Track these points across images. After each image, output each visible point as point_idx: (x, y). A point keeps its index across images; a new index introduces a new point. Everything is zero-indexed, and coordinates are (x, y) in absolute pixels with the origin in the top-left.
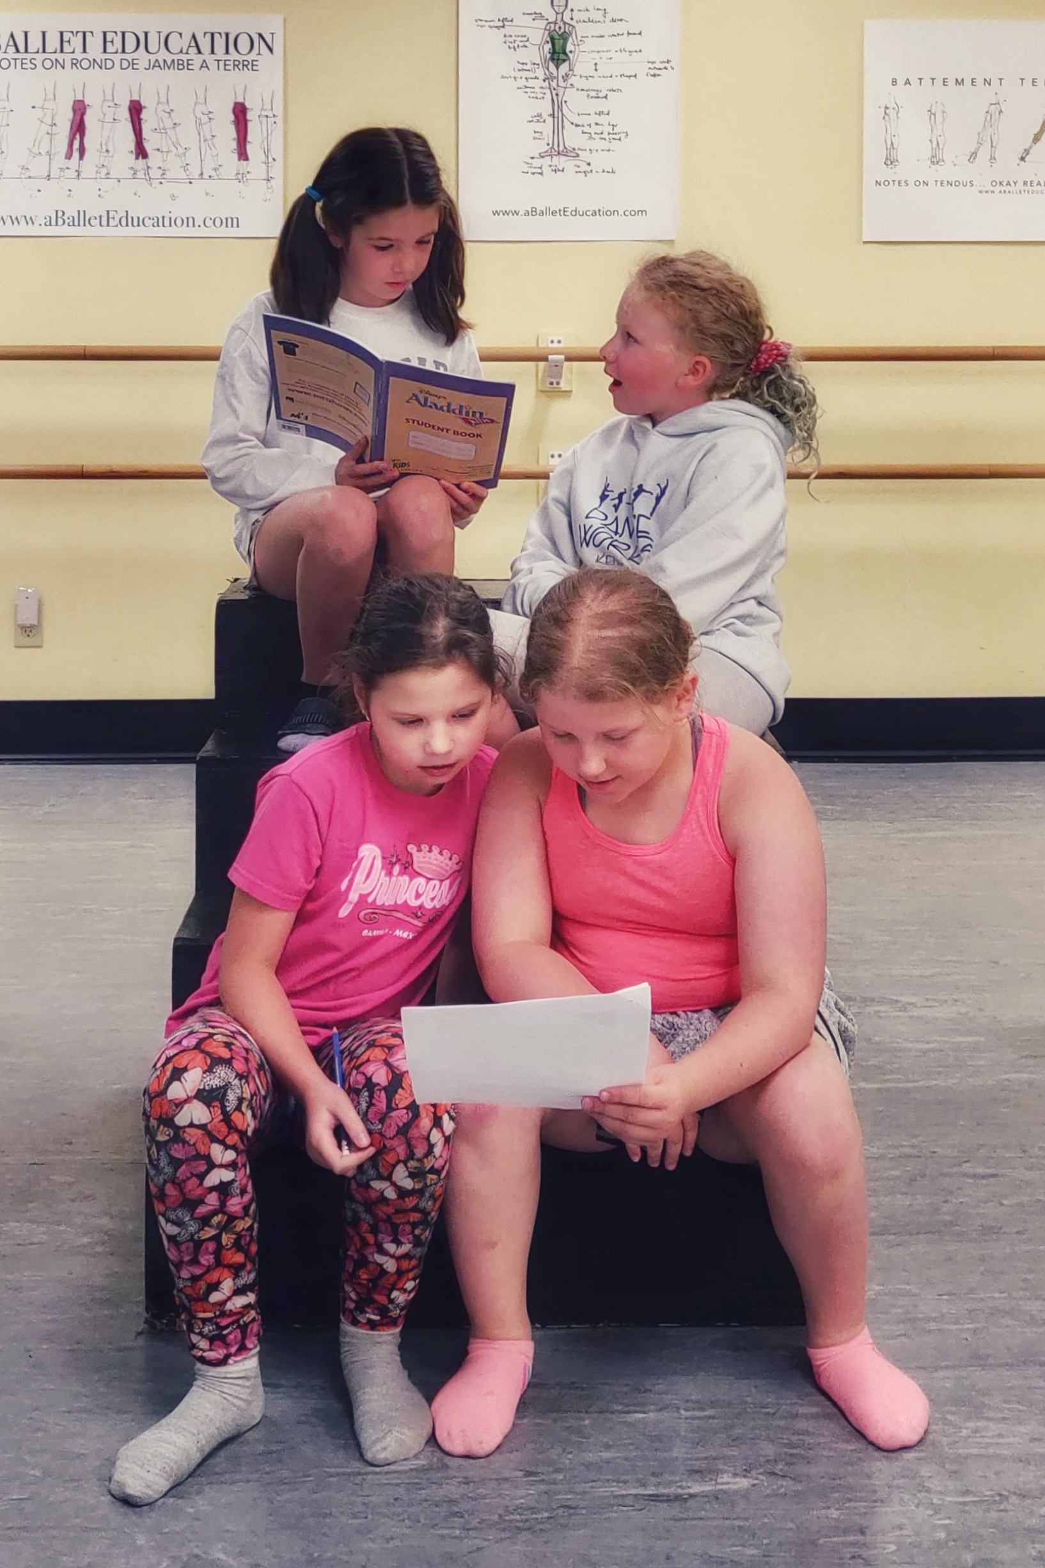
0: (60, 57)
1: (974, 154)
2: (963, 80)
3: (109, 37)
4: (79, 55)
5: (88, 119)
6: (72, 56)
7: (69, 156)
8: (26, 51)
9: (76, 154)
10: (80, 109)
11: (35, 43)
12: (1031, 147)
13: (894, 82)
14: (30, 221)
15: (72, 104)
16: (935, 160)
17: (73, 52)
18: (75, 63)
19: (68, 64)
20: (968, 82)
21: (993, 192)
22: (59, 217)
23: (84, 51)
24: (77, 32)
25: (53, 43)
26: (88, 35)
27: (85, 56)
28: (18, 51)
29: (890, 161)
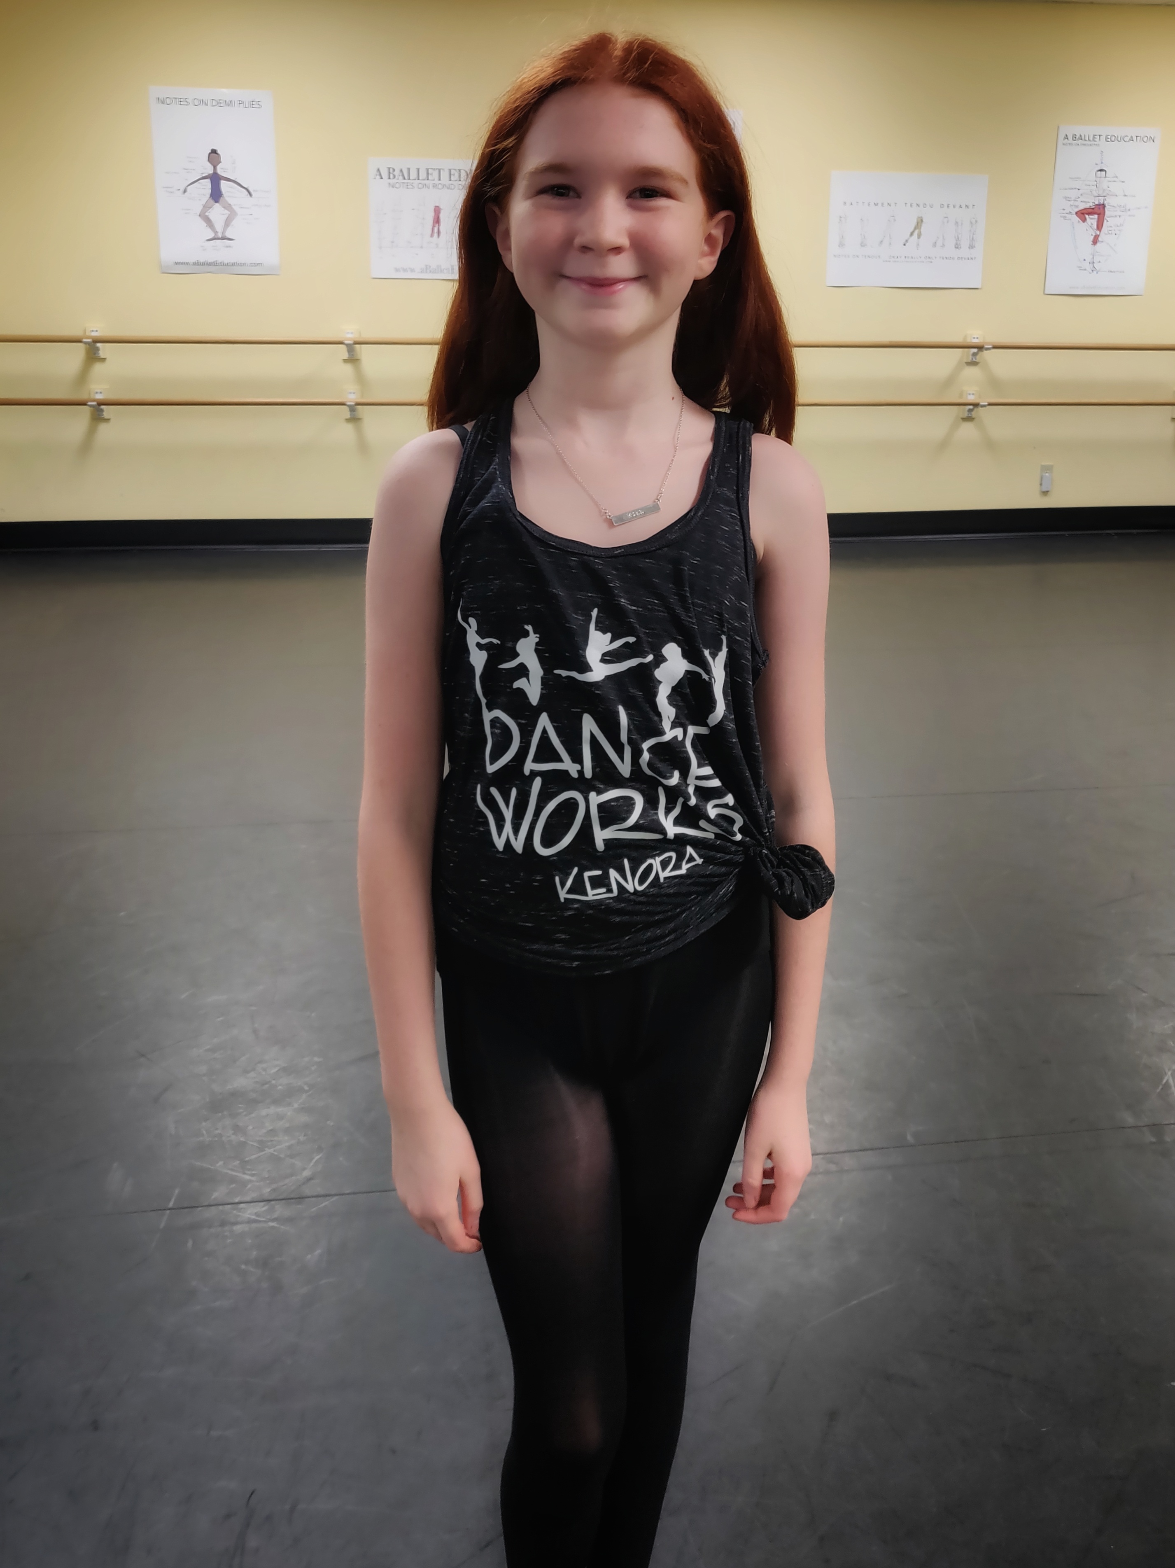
0: (426, 182)
1: (881, 242)
2: (877, 204)
3: (453, 172)
4: (436, 182)
5: (442, 216)
6: (434, 182)
7: (432, 235)
8: (409, 179)
9: (436, 235)
10: (437, 210)
11: (413, 175)
12: (909, 239)
13: (845, 203)
14: (412, 270)
15: (434, 208)
16: (863, 245)
17: (433, 180)
18: (435, 186)
19: (431, 187)
20: (880, 205)
21: (889, 261)
22: (427, 269)
25: (423, 175)
28: (404, 179)
29: (841, 245)
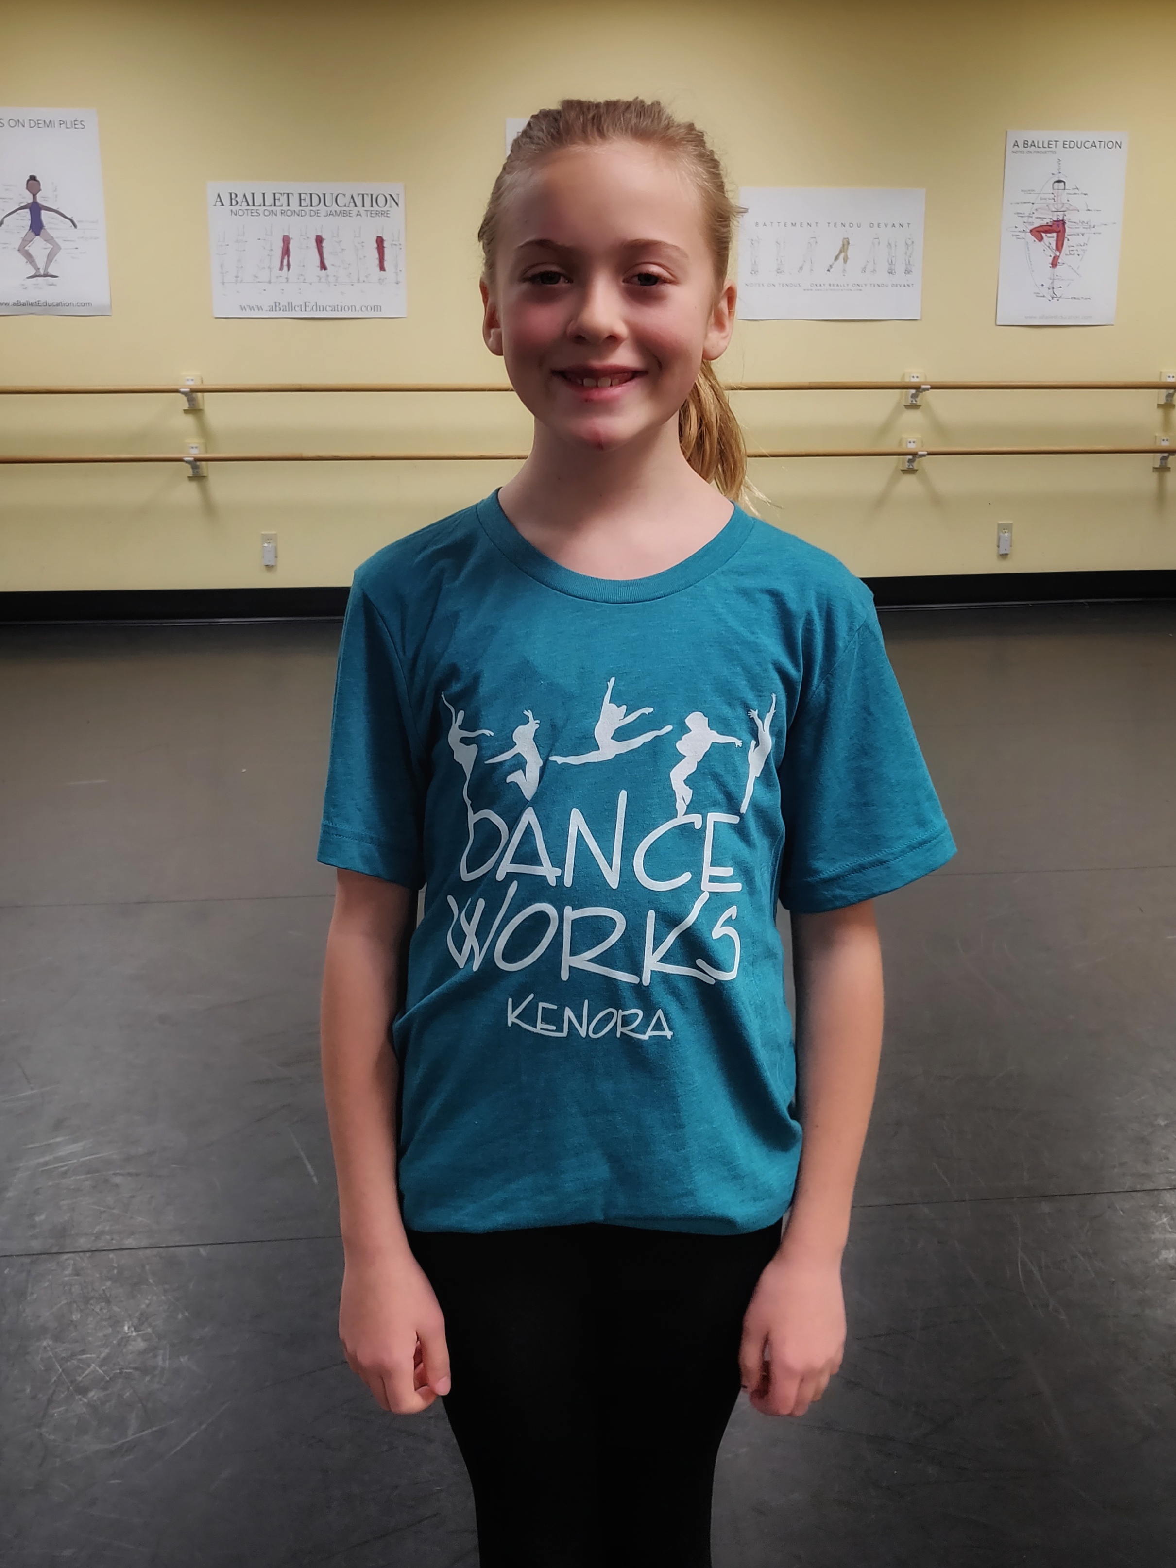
2: (795, 224)
3: (303, 196)
4: (285, 208)
5: (291, 247)
7: (281, 269)
9: (285, 268)
10: (286, 240)
13: (757, 224)
14: (260, 308)
15: (282, 238)
16: (779, 271)
18: (283, 213)
19: (279, 213)
20: (798, 225)
21: (811, 290)
22: (276, 306)
23: (288, 205)
24: (284, 193)
26: (290, 195)
27: (288, 208)
29: (754, 272)
